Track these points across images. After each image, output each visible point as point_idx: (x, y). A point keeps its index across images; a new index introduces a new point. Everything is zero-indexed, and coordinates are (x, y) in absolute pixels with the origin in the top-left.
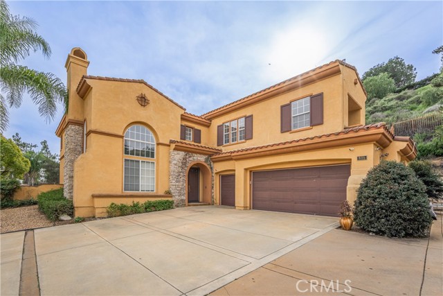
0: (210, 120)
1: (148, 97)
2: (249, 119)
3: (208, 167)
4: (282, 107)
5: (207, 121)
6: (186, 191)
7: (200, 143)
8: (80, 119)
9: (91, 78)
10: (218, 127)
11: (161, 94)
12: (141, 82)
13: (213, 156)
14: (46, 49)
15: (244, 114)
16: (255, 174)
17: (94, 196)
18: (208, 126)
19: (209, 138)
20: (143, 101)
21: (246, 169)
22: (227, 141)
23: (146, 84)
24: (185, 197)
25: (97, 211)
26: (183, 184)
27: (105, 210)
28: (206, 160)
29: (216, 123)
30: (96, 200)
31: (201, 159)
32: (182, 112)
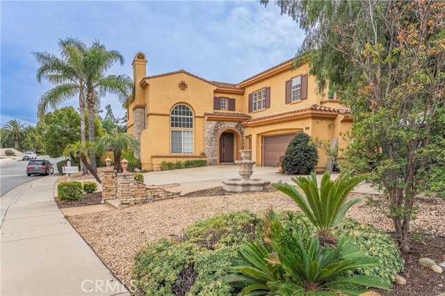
0: (244, 88)
1: (187, 82)
2: (268, 90)
3: (239, 132)
4: (286, 82)
5: (241, 90)
6: (218, 153)
7: (234, 110)
8: (143, 104)
9: (149, 78)
10: (250, 95)
11: (197, 77)
12: (182, 72)
13: (243, 121)
15: (263, 87)
17: (152, 157)
19: (242, 106)
20: (183, 86)
22: (255, 109)
23: (185, 72)
24: (217, 158)
25: (155, 166)
26: (216, 147)
27: (159, 166)
28: (237, 127)
30: (154, 159)
31: (231, 126)
32: (215, 88)
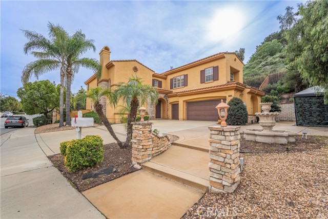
0: (167, 76)
1: (138, 68)
2: (186, 76)
3: (166, 100)
4: (201, 71)
5: (165, 77)
6: (155, 112)
7: (161, 87)
8: (107, 78)
9: (115, 61)
10: (171, 79)
11: (143, 66)
12: (135, 61)
13: (168, 94)
14: (94, 49)
15: (183, 74)
16: (188, 103)
17: (115, 114)
18: (166, 79)
19: (166, 85)
20: (135, 69)
21: (184, 101)
22: (175, 87)
23: (137, 61)
24: (154, 115)
25: (117, 120)
26: (153, 109)
27: (119, 120)
28: (165, 97)
29: (170, 77)
30: (116, 115)
31: (162, 96)
32: (153, 73)
